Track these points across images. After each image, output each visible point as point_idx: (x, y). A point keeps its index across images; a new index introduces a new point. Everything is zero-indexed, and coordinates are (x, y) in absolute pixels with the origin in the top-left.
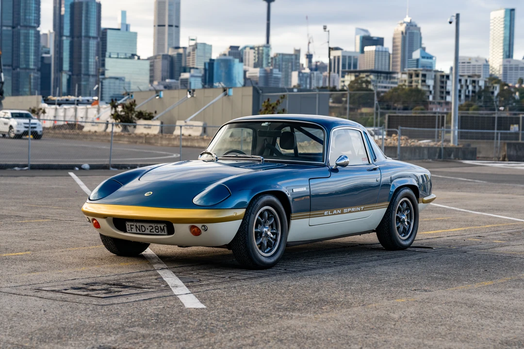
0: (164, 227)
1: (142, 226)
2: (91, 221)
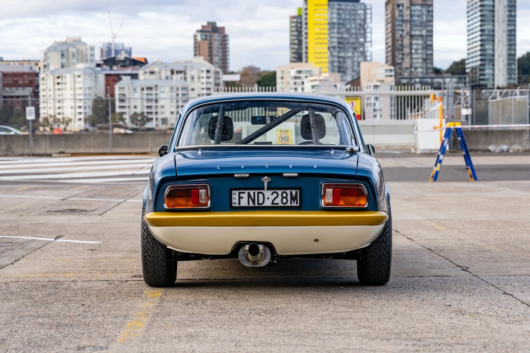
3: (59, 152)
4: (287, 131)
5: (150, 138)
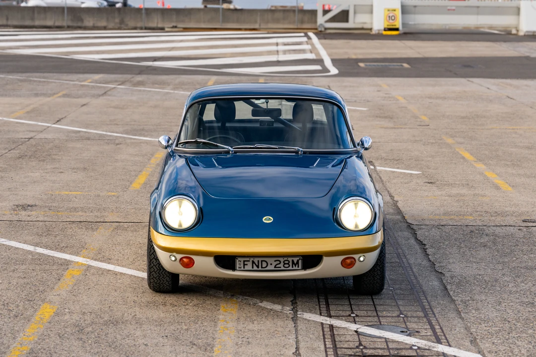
0: (298, 261)
1: (262, 261)
2: (178, 259)
3: (171, 26)
4: (395, 10)
5: (259, 14)
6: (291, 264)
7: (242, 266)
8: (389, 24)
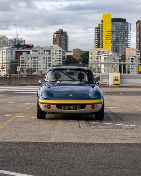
0: (79, 106)
1: (69, 107)
2: (46, 106)
3: (29, 84)
4: (118, 77)
6: (77, 107)
7: (64, 108)
8: (115, 82)
